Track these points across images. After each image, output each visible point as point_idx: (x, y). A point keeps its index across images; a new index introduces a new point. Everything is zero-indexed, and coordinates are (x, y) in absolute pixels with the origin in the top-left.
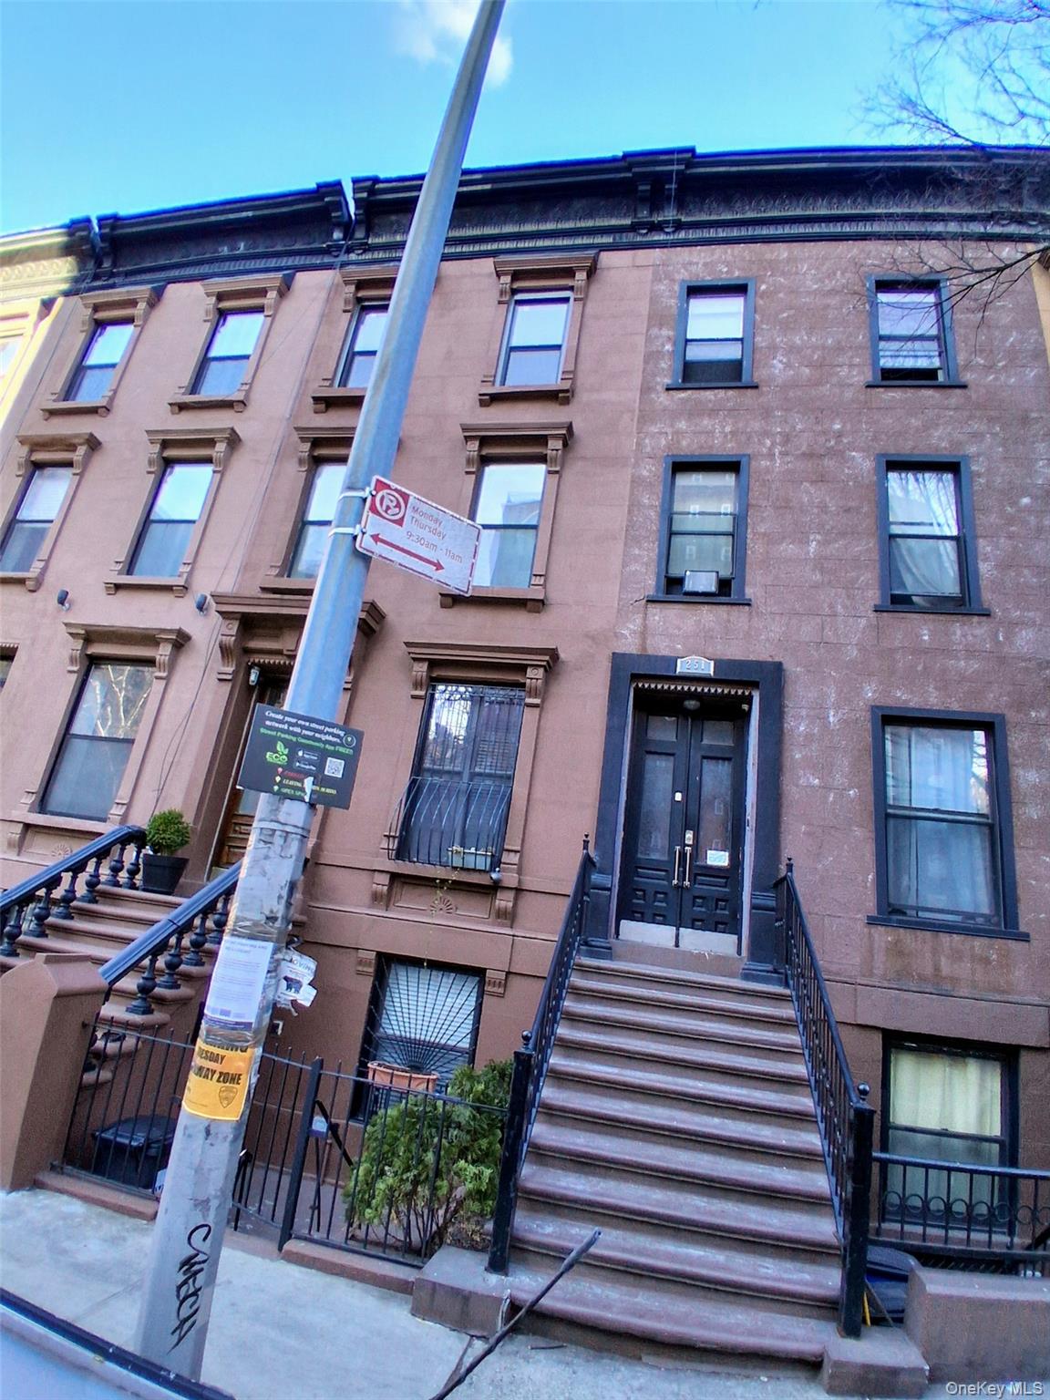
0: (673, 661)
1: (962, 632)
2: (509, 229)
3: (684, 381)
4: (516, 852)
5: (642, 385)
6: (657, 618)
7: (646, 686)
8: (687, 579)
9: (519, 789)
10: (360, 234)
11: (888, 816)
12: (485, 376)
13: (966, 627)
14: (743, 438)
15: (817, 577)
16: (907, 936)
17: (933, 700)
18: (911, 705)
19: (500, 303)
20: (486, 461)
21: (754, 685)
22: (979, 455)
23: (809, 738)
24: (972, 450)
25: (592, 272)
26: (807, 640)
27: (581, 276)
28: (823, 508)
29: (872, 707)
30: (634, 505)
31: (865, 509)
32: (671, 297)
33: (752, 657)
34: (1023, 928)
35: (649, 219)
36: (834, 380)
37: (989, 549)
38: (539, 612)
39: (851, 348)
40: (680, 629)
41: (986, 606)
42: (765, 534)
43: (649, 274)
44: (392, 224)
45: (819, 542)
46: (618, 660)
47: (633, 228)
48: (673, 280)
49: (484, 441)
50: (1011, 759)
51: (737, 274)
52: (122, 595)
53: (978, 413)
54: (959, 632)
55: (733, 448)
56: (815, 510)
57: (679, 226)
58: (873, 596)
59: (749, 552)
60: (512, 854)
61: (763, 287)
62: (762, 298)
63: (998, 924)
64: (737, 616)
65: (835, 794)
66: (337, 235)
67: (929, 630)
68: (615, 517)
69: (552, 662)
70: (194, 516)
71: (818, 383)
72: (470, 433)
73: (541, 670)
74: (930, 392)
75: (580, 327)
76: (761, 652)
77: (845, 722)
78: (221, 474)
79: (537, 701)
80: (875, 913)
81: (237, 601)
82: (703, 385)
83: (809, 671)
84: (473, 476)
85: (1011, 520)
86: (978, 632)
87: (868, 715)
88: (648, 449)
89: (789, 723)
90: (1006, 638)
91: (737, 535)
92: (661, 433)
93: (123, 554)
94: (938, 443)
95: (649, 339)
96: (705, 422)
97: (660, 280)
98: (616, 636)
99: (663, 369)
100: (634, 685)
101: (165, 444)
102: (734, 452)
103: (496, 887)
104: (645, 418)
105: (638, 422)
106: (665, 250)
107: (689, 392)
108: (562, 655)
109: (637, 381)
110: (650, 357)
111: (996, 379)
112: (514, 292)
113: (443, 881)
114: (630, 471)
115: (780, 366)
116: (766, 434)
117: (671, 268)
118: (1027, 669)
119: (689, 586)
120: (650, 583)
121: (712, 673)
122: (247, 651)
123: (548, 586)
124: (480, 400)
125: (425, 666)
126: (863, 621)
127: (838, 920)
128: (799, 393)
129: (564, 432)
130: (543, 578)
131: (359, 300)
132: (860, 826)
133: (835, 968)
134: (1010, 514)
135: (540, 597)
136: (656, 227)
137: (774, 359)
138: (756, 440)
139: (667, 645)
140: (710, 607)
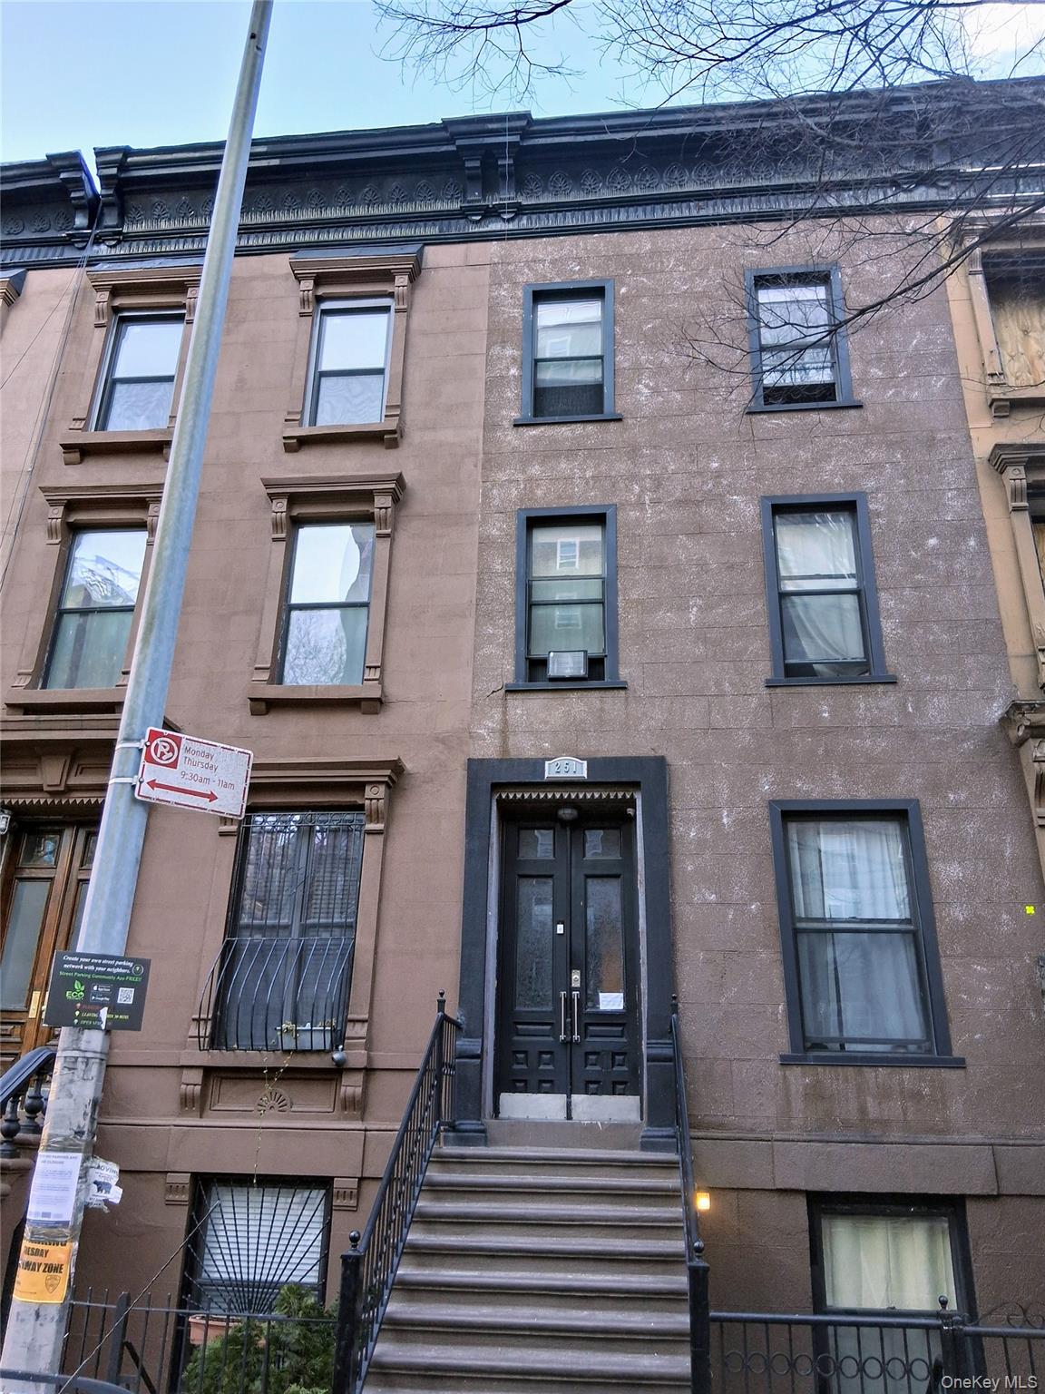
0: (538, 764)
1: (866, 704)
3: (535, 416)
4: (363, 1021)
5: (485, 420)
6: (518, 711)
7: (511, 796)
8: (550, 662)
9: (364, 940)
10: (111, 220)
11: (796, 932)
12: (289, 413)
13: (870, 699)
14: (607, 484)
15: (700, 650)
16: (825, 1074)
17: (838, 788)
18: (814, 796)
19: (302, 315)
20: (297, 522)
21: (635, 785)
22: (878, 490)
23: (701, 843)
24: (870, 484)
25: (415, 274)
26: (693, 726)
27: (402, 280)
28: (703, 566)
29: (770, 802)
30: (483, 574)
31: (750, 565)
32: (514, 306)
33: (632, 753)
34: (956, 1053)
35: (482, 203)
36: (710, 406)
37: (892, 603)
38: (377, 714)
40: (546, 723)
41: (891, 671)
42: (639, 602)
43: (485, 275)
44: (154, 208)
45: (700, 608)
46: (475, 768)
47: (464, 214)
48: (516, 284)
49: (293, 499)
50: (930, 851)
51: (591, 273)
53: (875, 438)
54: (862, 705)
55: (596, 497)
56: (694, 569)
57: (520, 210)
58: (764, 668)
59: (621, 624)
60: (359, 1025)
61: (623, 290)
62: (623, 305)
63: (930, 1051)
64: (612, 702)
65: (735, 910)
66: (80, 221)
67: (829, 706)
68: (462, 589)
69: (396, 775)
71: (692, 411)
72: (274, 490)
73: (382, 788)
74: (822, 416)
75: (404, 345)
76: (642, 747)
77: (740, 823)
79: (380, 826)
80: (787, 1050)
82: (557, 419)
83: (697, 764)
84: (283, 544)
85: (916, 567)
86: (883, 704)
87: (766, 812)
88: (497, 502)
89: (679, 828)
90: (916, 708)
91: (606, 602)
92: (510, 481)
94: (830, 480)
95: (490, 361)
96: (563, 466)
97: (500, 285)
98: (471, 737)
99: (508, 398)
100: (496, 797)
102: (598, 502)
104: (491, 461)
105: (484, 468)
106: (503, 243)
107: (542, 428)
108: (409, 766)
109: (479, 414)
110: (493, 384)
111: (897, 394)
112: (319, 299)
113: (273, 1070)
114: (476, 529)
115: (647, 391)
116: (634, 478)
117: (511, 268)
118: (941, 742)
119: (553, 670)
120: (507, 668)
121: (586, 776)
123: (387, 681)
124: (285, 445)
126: (754, 701)
127: (747, 1065)
128: (670, 425)
129: (393, 486)
130: (378, 670)
131: (116, 310)
132: (766, 946)
133: (749, 1123)
134: (914, 558)
135: (377, 694)
136: (491, 213)
137: (639, 382)
138: (622, 485)
139: (532, 745)
140: (580, 694)
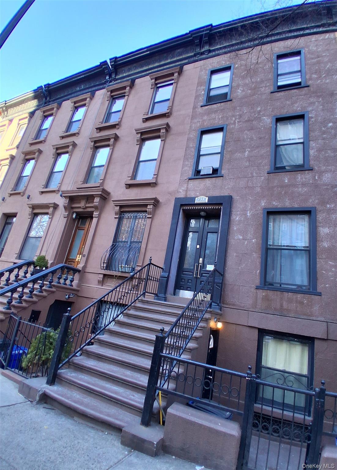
2: (157, 64)
3: (207, 103)
4: (140, 266)
5: (193, 107)
6: (191, 185)
7: (186, 208)
8: (202, 170)
9: (143, 246)
10: (113, 76)
11: (268, 248)
12: (144, 113)
13: (302, 176)
14: (225, 119)
15: (247, 164)
16: (270, 293)
17: (287, 204)
18: (279, 207)
19: (151, 88)
20: (143, 140)
21: (221, 204)
22: (313, 110)
23: (240, 221)
24: (310, 109)
25: (180, 72)
26: (242, 187)
27: (176, 75)
28: (252, 139)
29: (264, 208)
30: (187, 147)
32: (205, 76)
33: (222, 195)
34: (318, 290)
35: (200, 51)
36: (259, 93)
37: (314, 145)
38: (154, 187)
39: (266, 80)
40: (199, 188)
41: (311, 166)
42: (231, 151)
43: (198, 69)
44: (122, 71)
45: (249, 151)
46: (177, 200)
47: (195, 55)
48: (206, 70)
49: (142, 133)
50: (318, 224)
51: (228, 63)
52: (44, 195)
53: (313, 95)
54: (300, 178)
55: (221, 123)
56: (249, 140)
57: (210, 51)
58: (267, 168)
59: (224, 158)
60: (139, 267)
61: (237, 66)
62: (236, 69)
63: (309, 289)
64: (218, 181)
65: (248, 241)
66: (107, 77)
67: (288, 178)
68: (181, 153)
69: (156, 203)
70: (62, 170)
71: (254, 95)
72: (138, 132)
73: (152, 206)
74: (295, 91)
75: (175, 92)
76: (225, 193)
77: (253, 215)
78: (71, 156)
79: (151, 216)
80: (258, 284)
81: (68, 192)
82: (213, 103)
83: (242, 198)
85: (324, 133)
86: (307, 176)
87: (262, 212)
88: (193, 128)
89: (233, 217)
90: (319, 178)
91: (222, 153)
92: (198, 122)
93: (44, 183)
94: (297, 109)
95: (197, 91)
96: (213, 115)
97: (202, 71)
98: (178, 192)
99: (201, 100)
100: (182, 208)
101: (57, 149)
103: (132, 278)
104: (193, 118)
105: (191, 119)
106: (205, 60)
107: (209, 106)
108: (161, 200)
109: (192, 106)
110: (197, 97)
111: (321, 81)
112: (156, 84)
113: (116, 276)
114: (187, 136)
115: (240, 91)
116: (233, 116)
117: (206, 66)
118: (327, 189)
119: (202, 173)
120: (190, 172)
121: (207, 202)
122: (73, 208)
123: (158, 178)
124: (143, 121)
125: (118, 208)
126: (263, 178)
127: (245, 288)
128: (246, 100)
129: (166, 126)
130: (157, 175)
131: (112, 96)
132: (256, 253)
133: (243, 305)
134: (324, 130)
135: (154, 182)
136: (202, 54)
137: (238, 89)
138: (230, 118)
139: (194, 194)
140: (209, 179)
